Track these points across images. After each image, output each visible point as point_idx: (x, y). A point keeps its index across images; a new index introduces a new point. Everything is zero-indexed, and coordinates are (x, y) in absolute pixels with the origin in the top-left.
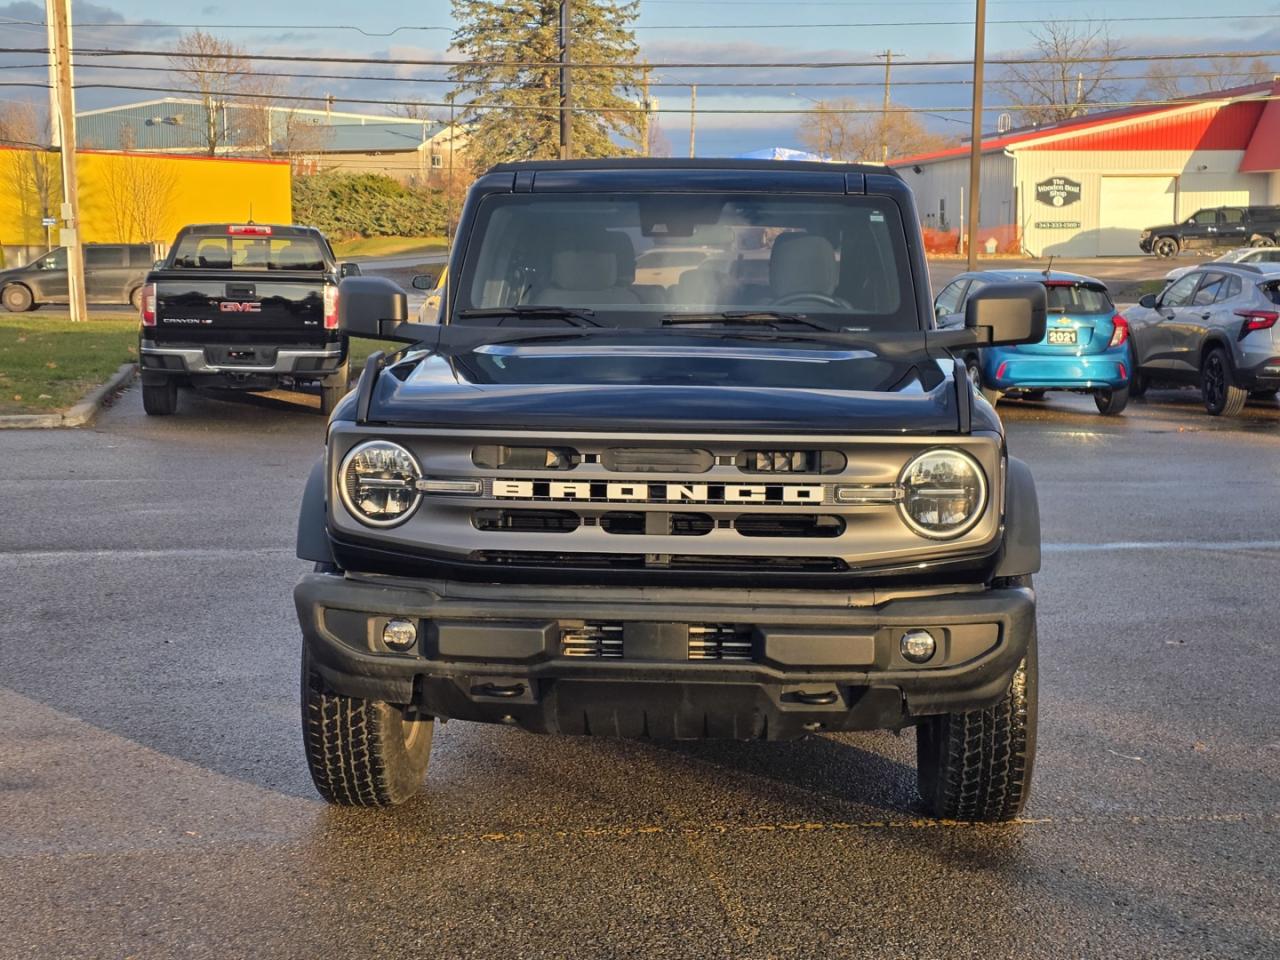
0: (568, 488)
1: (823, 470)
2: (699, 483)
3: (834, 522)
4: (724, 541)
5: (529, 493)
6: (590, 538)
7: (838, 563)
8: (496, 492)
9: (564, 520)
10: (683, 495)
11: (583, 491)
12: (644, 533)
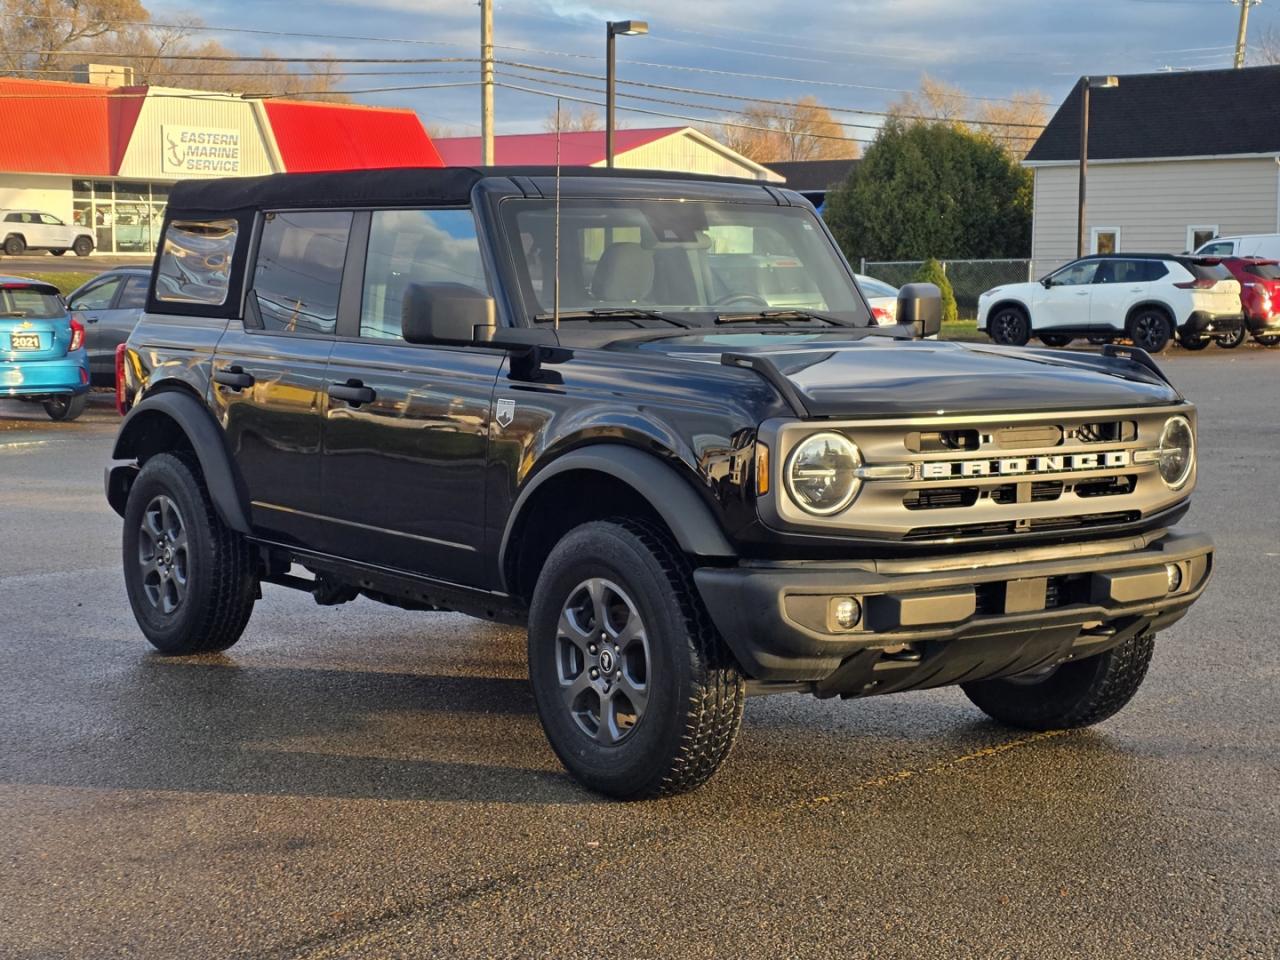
0: (974, 465)
1: (1123, 438)
2: (1058, 455)
3: (1126, 481)
4: (1070, 504)
5: (948, 473)
6: (985, 509)
7: (1135, 514)
8: (927, 474)
9: (968, 496)
10: (1049, 467)
11: (985, 467)
12: (1014, 501)
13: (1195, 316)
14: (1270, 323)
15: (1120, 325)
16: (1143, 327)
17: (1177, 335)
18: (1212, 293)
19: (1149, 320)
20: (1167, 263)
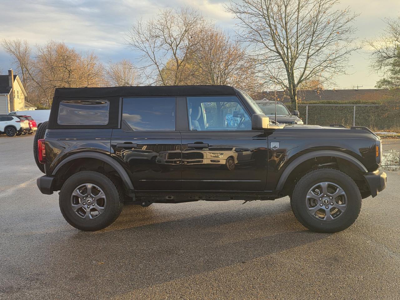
13: (21, 128)
14: (32, 129)
15: (3, 130)
16: (9, 131)
17: (17, 132)
18: (24, 123)
19: (10, 129)
20: (13, 117)
